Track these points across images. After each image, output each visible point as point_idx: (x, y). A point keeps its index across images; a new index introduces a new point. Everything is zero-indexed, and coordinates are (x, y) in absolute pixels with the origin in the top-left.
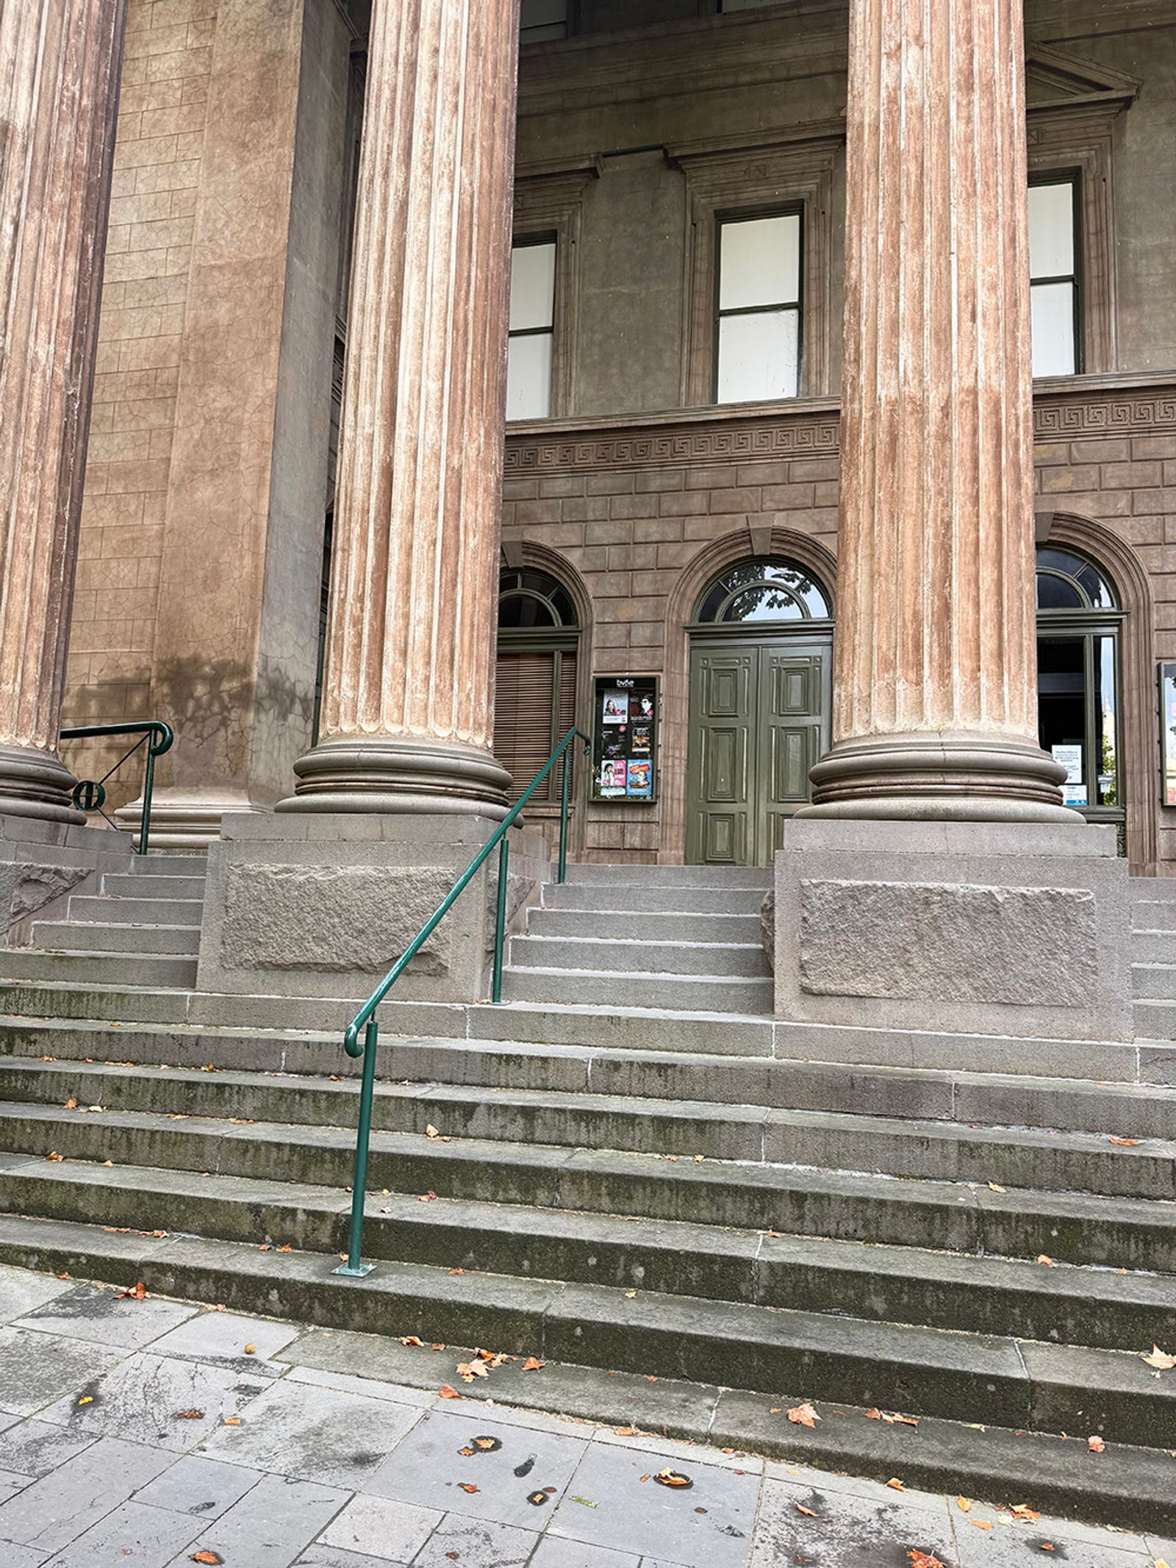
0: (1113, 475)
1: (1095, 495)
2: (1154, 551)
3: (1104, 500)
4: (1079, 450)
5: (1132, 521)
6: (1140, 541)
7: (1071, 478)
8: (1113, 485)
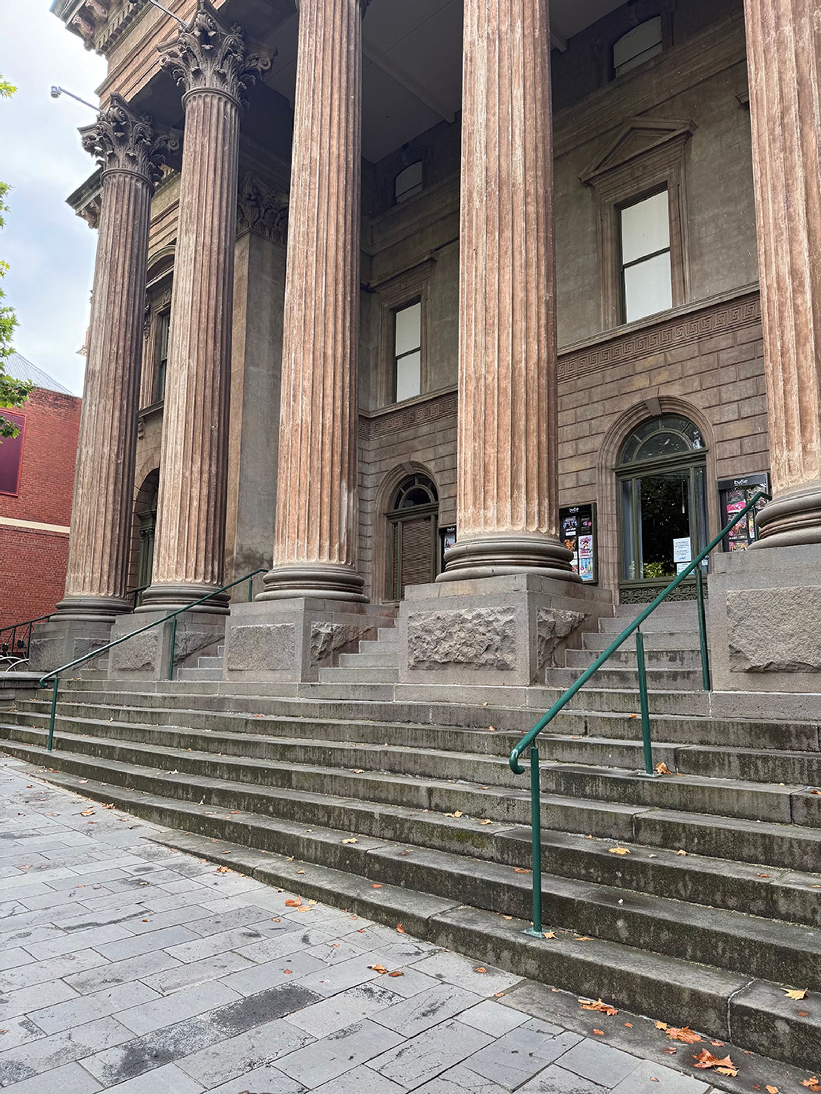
0: (690, 367)
1: (681, 381)
2: (715, 410)
3: (686, 384)
4: (671, 355)
5: (702, 393)
6: (707, 405)
7: (667, 373)
8: (691, 373)
